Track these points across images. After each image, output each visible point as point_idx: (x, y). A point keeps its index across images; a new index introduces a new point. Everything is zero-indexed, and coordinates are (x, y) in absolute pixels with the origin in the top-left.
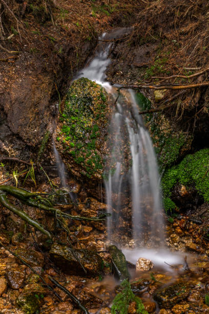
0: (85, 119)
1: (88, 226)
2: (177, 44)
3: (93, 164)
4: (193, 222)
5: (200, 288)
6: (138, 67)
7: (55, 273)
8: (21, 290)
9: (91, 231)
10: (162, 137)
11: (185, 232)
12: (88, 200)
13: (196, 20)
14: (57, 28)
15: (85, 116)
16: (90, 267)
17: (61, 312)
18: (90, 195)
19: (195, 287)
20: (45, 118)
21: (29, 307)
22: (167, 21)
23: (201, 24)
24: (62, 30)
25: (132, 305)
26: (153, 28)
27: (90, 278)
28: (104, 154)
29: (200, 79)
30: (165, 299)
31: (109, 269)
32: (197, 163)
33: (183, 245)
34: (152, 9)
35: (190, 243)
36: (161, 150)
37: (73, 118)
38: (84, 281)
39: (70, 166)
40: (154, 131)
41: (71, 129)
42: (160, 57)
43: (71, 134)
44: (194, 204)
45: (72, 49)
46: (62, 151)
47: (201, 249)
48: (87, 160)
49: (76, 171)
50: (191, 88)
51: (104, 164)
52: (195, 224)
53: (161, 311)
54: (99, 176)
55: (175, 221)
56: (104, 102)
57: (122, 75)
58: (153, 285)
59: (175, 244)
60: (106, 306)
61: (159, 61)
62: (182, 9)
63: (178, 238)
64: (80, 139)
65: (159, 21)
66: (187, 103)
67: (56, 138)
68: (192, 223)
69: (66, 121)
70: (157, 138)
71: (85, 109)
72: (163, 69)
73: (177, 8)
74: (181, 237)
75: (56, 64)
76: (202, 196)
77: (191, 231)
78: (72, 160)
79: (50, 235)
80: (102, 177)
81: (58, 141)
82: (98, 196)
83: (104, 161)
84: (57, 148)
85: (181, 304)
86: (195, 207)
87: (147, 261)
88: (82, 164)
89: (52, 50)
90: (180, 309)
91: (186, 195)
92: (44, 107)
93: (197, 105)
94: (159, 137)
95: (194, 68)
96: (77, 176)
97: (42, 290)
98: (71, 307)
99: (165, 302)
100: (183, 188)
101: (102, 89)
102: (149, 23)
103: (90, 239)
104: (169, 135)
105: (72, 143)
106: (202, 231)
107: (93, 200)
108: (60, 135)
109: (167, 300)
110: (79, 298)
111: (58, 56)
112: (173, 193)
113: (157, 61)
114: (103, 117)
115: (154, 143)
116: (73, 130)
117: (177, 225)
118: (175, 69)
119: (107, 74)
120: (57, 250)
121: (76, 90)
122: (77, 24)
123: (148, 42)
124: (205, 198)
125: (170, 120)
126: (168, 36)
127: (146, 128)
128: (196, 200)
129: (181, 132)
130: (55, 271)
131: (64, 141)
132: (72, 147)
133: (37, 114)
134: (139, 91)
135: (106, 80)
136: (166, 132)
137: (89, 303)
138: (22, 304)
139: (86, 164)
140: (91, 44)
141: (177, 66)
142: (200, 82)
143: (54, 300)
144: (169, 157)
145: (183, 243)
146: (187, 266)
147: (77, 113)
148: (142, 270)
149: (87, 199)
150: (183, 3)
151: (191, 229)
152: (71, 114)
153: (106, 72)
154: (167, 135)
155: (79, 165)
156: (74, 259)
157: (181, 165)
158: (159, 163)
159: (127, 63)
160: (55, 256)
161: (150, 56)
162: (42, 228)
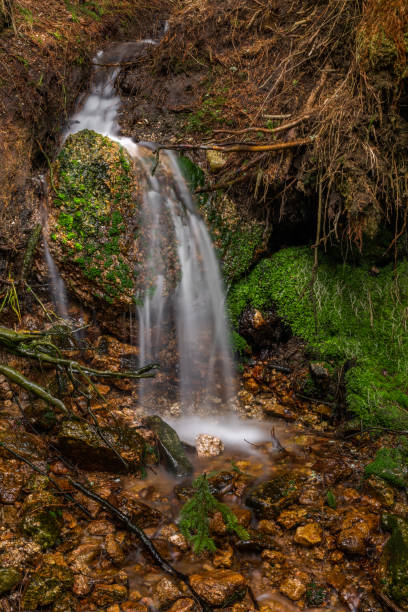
0: (96, 202)
1: (104, 384)
2: (240, 73)
3: (118, 280)
4: (277, 370)
5: (315, 480)
6: (174, 112)
7: (65, 469)
8: (18, 505)
9: (109, 392)
10: (225, 230)
11: (264, 387)
12: (102, 339)
13: (268, 33)
14: (22, 40)
15: (96, 196)
16: (129, 456)
17: (94, 537)
18: (106, 332)
19: (307, 479)
20: (28, 201)
21: (48, 535)
22: (217, 34)
23: (280, 40)
24: (33, 45)
25: (216, 518)
26: (197, 46)
27: (125, 475)
28: (136, 262)
29: (292, 134)
30: (267, 503)
31: (153, 456)
32: (278, 272)
33: (259, 408)
34: (191, 12)
35: (272, 404)
36: (225, 253)
37: (78, 200)
38: (118, 480)
39: (74, 283)
40: (214, 220)
41: (75, 220)
42: (212, 95)
43: (75, 228)
44: (274, 340)
45: (55, 78)
46: (60, 259)
47: (293, 414)
48: (106, 273)
49: (84, 291)
50: (277, 150)
51: (135, 279)
52: (280, 374)
53: (261, 523)
54: (129, 300)
55: (246, 370)
56: (127, 172)
57: (148, 125)
58: (237, 480)
59: (247, 407)
60: (169, 522)
61: (210, 102)
62: (243, 15)
63: (251, 398)
64: (92, 236)
65: (204, 35)
66: (273, 173)
67: (51, 235)
68: (274, 372)
69: (66, 206)
70: (217, 232)
71: (95, 184)
72: (219, 115)
73: (234, 13)
74: (255, 396)
75: (36, 104)
76: (288, 327)
77: (274, 385)
78: (78, 272)
79: (64, 406)
80: (133, 301)
81: (54, 241)
82: (121, 332)
83: (135, 275)
84: (52, 253)
85: (291, 510)
86: (275, 345)
87: (215, 440)
88: (97, 279)
89: (26, 80)
90: (294, 519)
91: (263, 326)
92: (24, 182)
93: (288, 178)
94: (220, 230)
95: (279, 116)
96: (85, 300)
97: (56, 502)
98: (111, 528)
99: (267, 509)
100: (257, 314)
101: (122, 150)
102: (189, 38)
103: (112, 407)
104: (237, 228)
105: (78, 244)
106: (294, 385)
107: (111, 339)
108: (56, 231)
109: (270, 504)
110: (125, 511)
111: (38, 90)
112: (240, 323)
113: (206, 102)
114: (127, 197)
115: (213, 241)
116: (78, 220)
117: (249, 375)
118: (242, 116)
119: (120, 124)
120: (73, 431)
121: (77, 151)
122: (56, 34)
123: (189, 69)
124: (294, 330)
125: (237, 202)
126: (223, 59)
127: (201, 217)
128: (277, 334)
129: (254, 223)
130: (65, 466)
131: (65, 240)
132: (77, 251)
133: (15, 193)
134: (182, 154)
135: (120, 134)
136: (231, 222)
137: (141, 520)
138: (35, 530)
139: (105, 280)
140: (83, 69)
141: (244, 111)
142: (293, 140)
143: (76, 516)
144: (239, 264)
145: (259, 404)
146: (279, 444)
147: (83, 191)
148: (207, 455)
149: (100, 338)
150: (243, 5)
151: (274, 381)
152: (72, 193)
153: (120, 120)
154: (234, 227)
155: (91, 281)
156: (102, 444)
157: (253, 277)
158: (224, 274)
159: (153, 105)
160: (70, 442)
161: (193, 94)
162: (49, 395)
